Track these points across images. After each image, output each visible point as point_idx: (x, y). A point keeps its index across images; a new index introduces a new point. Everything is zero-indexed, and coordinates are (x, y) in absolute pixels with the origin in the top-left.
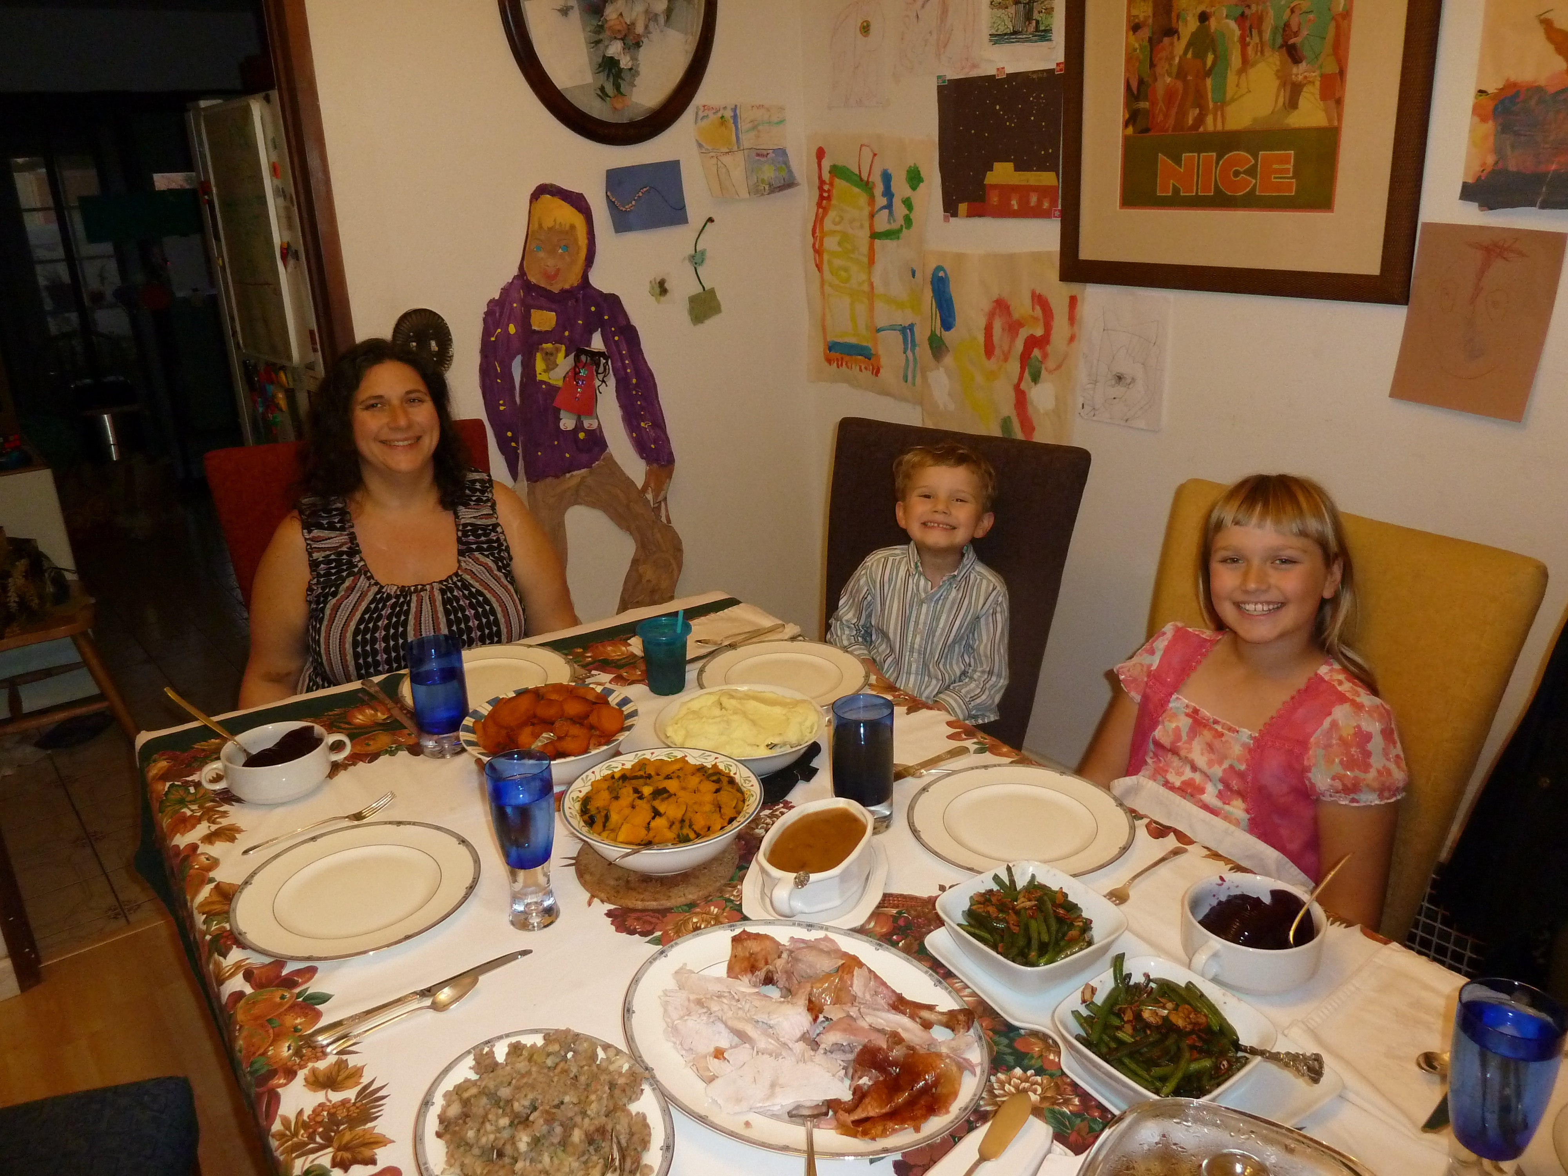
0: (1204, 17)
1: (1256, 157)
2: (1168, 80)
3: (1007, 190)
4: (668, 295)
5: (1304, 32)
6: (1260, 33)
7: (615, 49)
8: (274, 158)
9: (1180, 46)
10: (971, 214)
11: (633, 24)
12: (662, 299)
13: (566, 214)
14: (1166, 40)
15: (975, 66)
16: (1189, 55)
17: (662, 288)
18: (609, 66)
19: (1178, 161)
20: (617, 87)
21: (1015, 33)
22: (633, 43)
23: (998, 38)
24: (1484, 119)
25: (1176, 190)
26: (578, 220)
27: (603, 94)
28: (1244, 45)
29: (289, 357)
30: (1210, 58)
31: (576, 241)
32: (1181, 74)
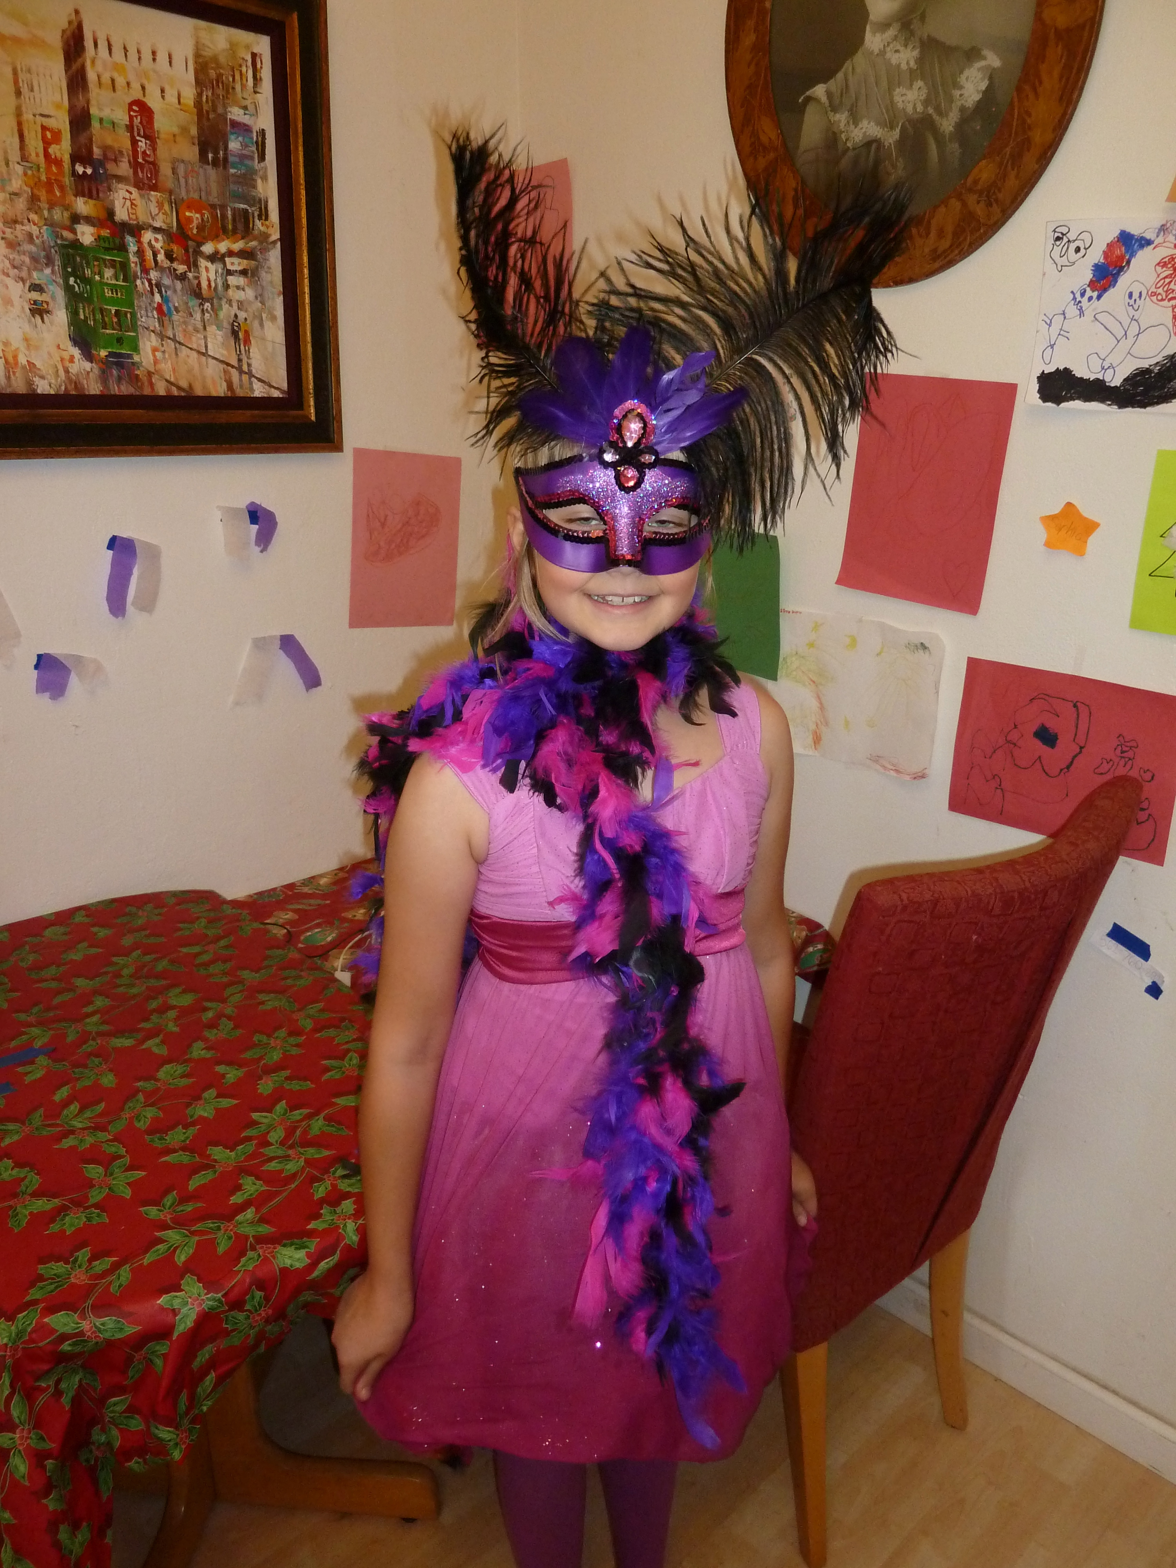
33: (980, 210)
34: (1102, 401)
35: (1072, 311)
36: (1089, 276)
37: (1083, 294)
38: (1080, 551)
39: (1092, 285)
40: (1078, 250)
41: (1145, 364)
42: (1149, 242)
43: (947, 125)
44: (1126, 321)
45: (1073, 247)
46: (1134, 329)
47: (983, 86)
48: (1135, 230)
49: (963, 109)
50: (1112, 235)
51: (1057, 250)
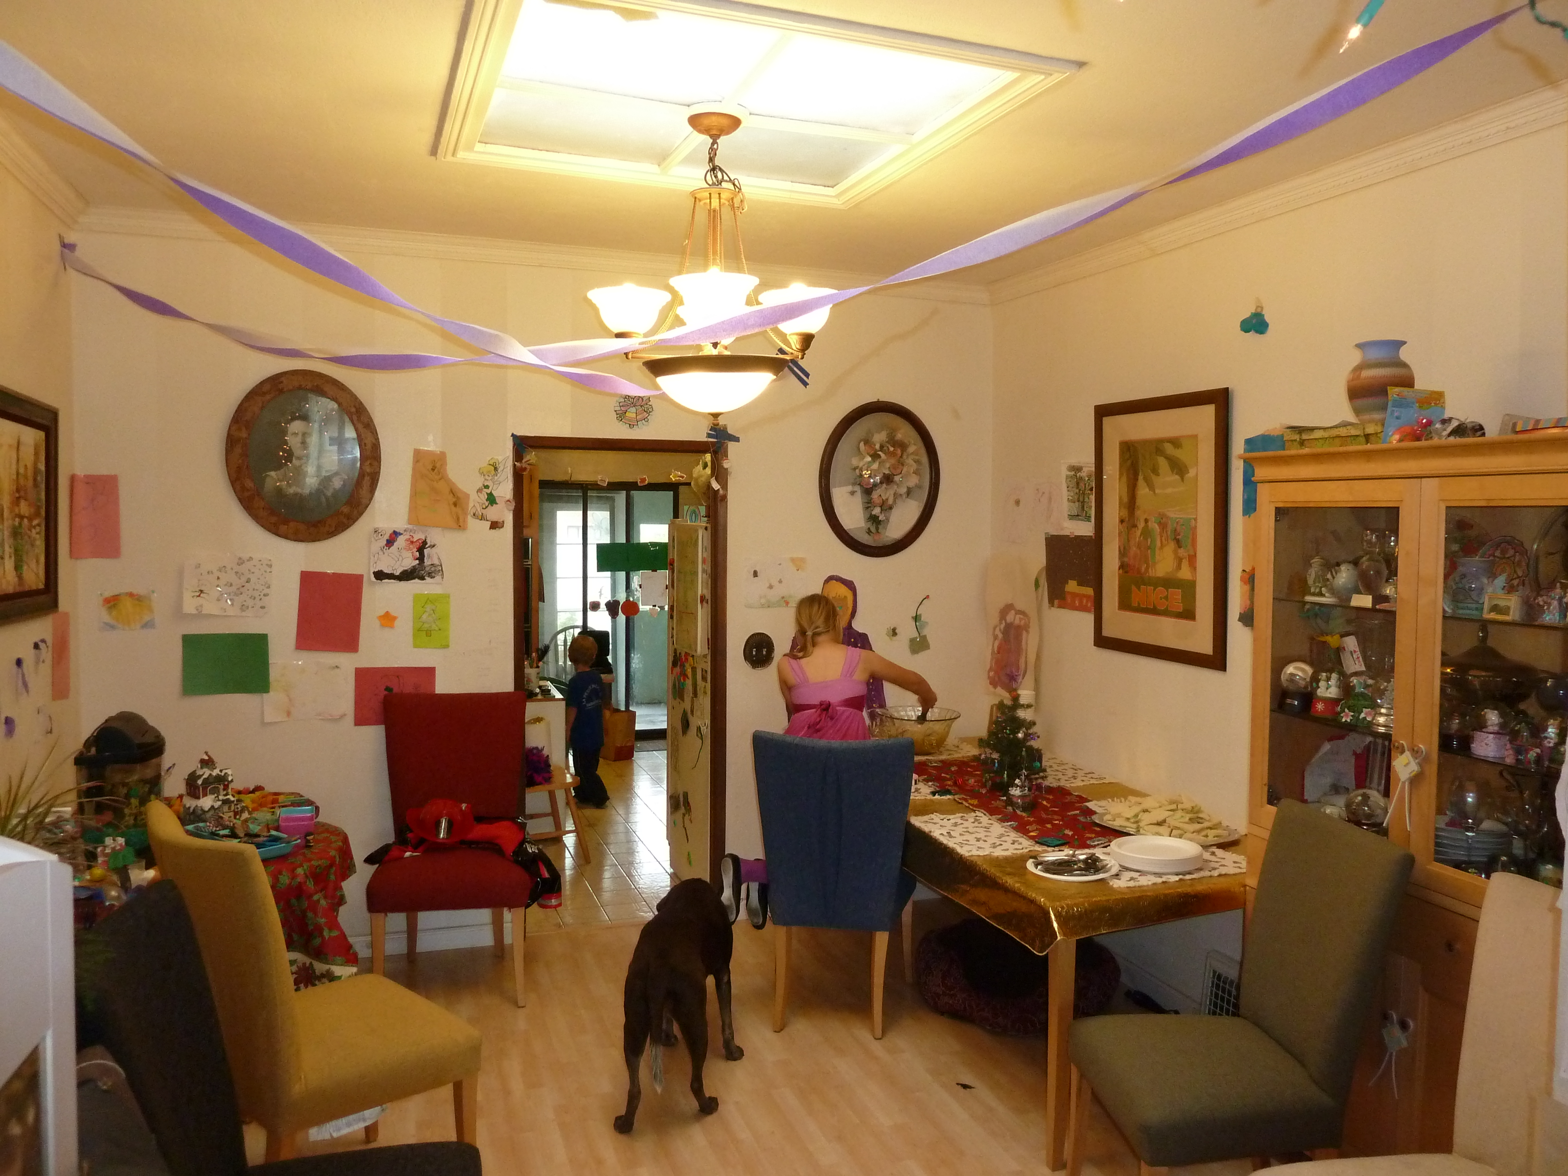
0: (1146, 521)
1: (1167, 591)
2: (1134, 549)
3: (1075, 595)
4: (897, 637)
5: (1182, 534)
6: (1166, 532)
7: (877, 511)
8: (705, 555)
9: (1139, 533)
10: (1060, 607)
11: (887, 499)
12: (894, 638)
13: (843, 591)
14: (1133, 529)
15: (1062, 529)
16: (1142, 538)
17: (894, 632)
18: (874, 520)
19: (1139, 589)
20: (877, 529)
21: (1078, 516)
22: (886, 507)
23: (1072, 517)
24: (1245, 583)
25: (1139, 604)
26: (849, 594)
27: (869, 532)
28: (1161, 537)
29: (696, 651)
30: (1149, 540)
31: (847, 604)
32: (1139, 546)
33: (345, 520)
34: (394, 579)
35: (381, 553)
36: (385, 542)
37: (384, 548)
38: (392, 627)
39: (386, 545)
40: (381, 535)
41: (406, 569)
42: (402, 534)
43: (329, 493)
44: (398, 556)
45: (380, 534)
46: (401, 559)
47: (342, 483)
48: (398, 531)
49: (334, 489)
50: (391, 531)
51: (375, 536)
